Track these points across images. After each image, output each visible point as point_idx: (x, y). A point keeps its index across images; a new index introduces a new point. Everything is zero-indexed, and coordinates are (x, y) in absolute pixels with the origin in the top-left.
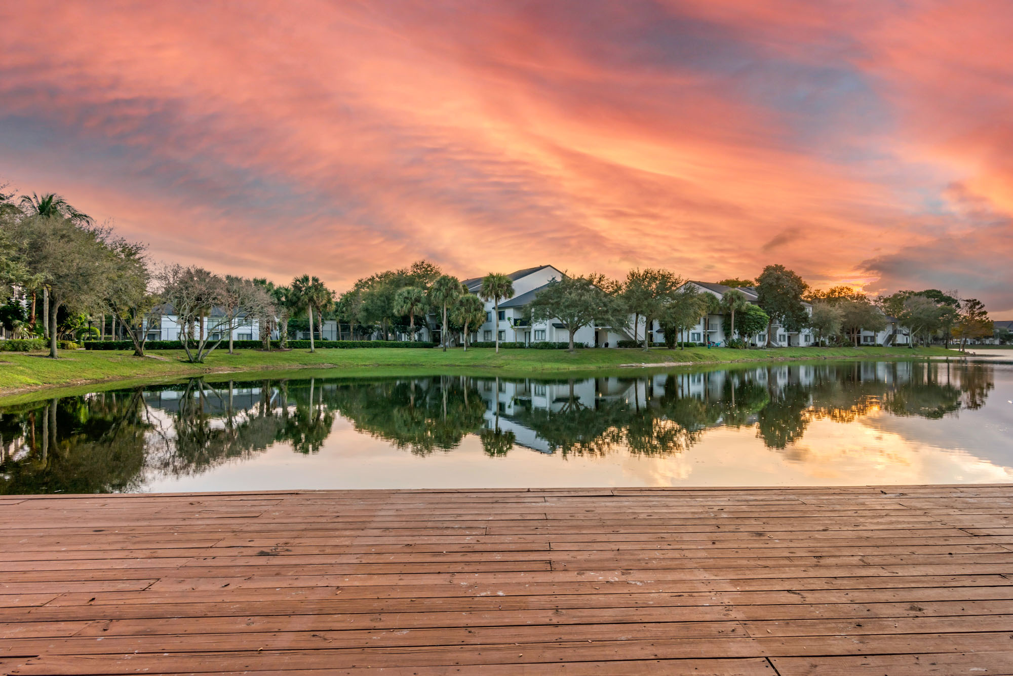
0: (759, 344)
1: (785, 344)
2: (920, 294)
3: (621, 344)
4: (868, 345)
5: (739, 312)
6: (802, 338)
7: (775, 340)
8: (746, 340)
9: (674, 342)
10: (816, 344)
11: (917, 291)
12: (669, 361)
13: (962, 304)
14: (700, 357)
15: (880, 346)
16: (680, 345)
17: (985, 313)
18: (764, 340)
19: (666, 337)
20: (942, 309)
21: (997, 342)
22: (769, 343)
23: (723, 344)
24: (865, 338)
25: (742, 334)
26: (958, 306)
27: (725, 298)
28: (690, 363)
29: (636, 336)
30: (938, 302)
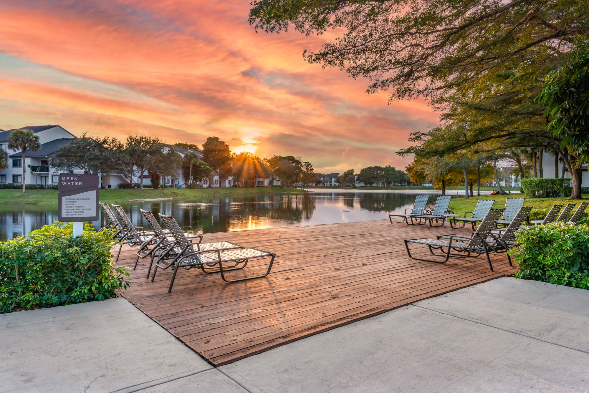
0: (205, 186)
1: (218, 186)
2: (285, 158)
3: (121, 186)
4: (260, 187)
5: (194, 166)
6: (227, 182)
7: (212, 183)
8: (198, 183)
9: (158, 184)
10: (235, 186)
11: (283, 156)
12: (158, 197)
13: (303, 164)
14: (176, 194)
15: (266, 187)
16: (162, 186)
17: (312, 169)
18: (207, 183)
19: (152, 181)
20: (295, 167)
21: (314, 185)
22: (210, 185)
23: (184, 186)
24: (259, 182)
25: (195, 179)
26: (302, 165)
27: (186, 156)
28: (171, 199)
29: (131, 181)
30: (293, 163)
